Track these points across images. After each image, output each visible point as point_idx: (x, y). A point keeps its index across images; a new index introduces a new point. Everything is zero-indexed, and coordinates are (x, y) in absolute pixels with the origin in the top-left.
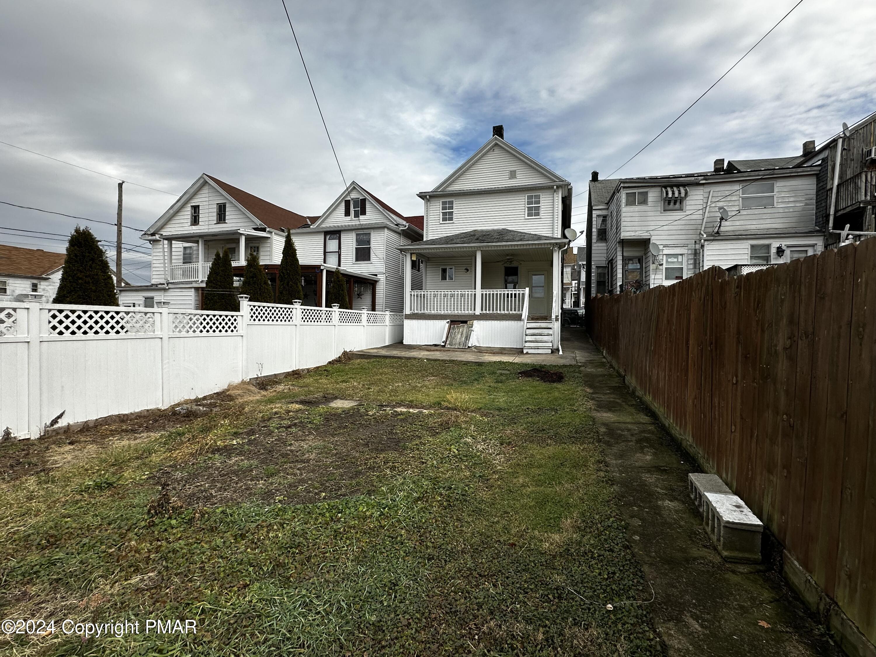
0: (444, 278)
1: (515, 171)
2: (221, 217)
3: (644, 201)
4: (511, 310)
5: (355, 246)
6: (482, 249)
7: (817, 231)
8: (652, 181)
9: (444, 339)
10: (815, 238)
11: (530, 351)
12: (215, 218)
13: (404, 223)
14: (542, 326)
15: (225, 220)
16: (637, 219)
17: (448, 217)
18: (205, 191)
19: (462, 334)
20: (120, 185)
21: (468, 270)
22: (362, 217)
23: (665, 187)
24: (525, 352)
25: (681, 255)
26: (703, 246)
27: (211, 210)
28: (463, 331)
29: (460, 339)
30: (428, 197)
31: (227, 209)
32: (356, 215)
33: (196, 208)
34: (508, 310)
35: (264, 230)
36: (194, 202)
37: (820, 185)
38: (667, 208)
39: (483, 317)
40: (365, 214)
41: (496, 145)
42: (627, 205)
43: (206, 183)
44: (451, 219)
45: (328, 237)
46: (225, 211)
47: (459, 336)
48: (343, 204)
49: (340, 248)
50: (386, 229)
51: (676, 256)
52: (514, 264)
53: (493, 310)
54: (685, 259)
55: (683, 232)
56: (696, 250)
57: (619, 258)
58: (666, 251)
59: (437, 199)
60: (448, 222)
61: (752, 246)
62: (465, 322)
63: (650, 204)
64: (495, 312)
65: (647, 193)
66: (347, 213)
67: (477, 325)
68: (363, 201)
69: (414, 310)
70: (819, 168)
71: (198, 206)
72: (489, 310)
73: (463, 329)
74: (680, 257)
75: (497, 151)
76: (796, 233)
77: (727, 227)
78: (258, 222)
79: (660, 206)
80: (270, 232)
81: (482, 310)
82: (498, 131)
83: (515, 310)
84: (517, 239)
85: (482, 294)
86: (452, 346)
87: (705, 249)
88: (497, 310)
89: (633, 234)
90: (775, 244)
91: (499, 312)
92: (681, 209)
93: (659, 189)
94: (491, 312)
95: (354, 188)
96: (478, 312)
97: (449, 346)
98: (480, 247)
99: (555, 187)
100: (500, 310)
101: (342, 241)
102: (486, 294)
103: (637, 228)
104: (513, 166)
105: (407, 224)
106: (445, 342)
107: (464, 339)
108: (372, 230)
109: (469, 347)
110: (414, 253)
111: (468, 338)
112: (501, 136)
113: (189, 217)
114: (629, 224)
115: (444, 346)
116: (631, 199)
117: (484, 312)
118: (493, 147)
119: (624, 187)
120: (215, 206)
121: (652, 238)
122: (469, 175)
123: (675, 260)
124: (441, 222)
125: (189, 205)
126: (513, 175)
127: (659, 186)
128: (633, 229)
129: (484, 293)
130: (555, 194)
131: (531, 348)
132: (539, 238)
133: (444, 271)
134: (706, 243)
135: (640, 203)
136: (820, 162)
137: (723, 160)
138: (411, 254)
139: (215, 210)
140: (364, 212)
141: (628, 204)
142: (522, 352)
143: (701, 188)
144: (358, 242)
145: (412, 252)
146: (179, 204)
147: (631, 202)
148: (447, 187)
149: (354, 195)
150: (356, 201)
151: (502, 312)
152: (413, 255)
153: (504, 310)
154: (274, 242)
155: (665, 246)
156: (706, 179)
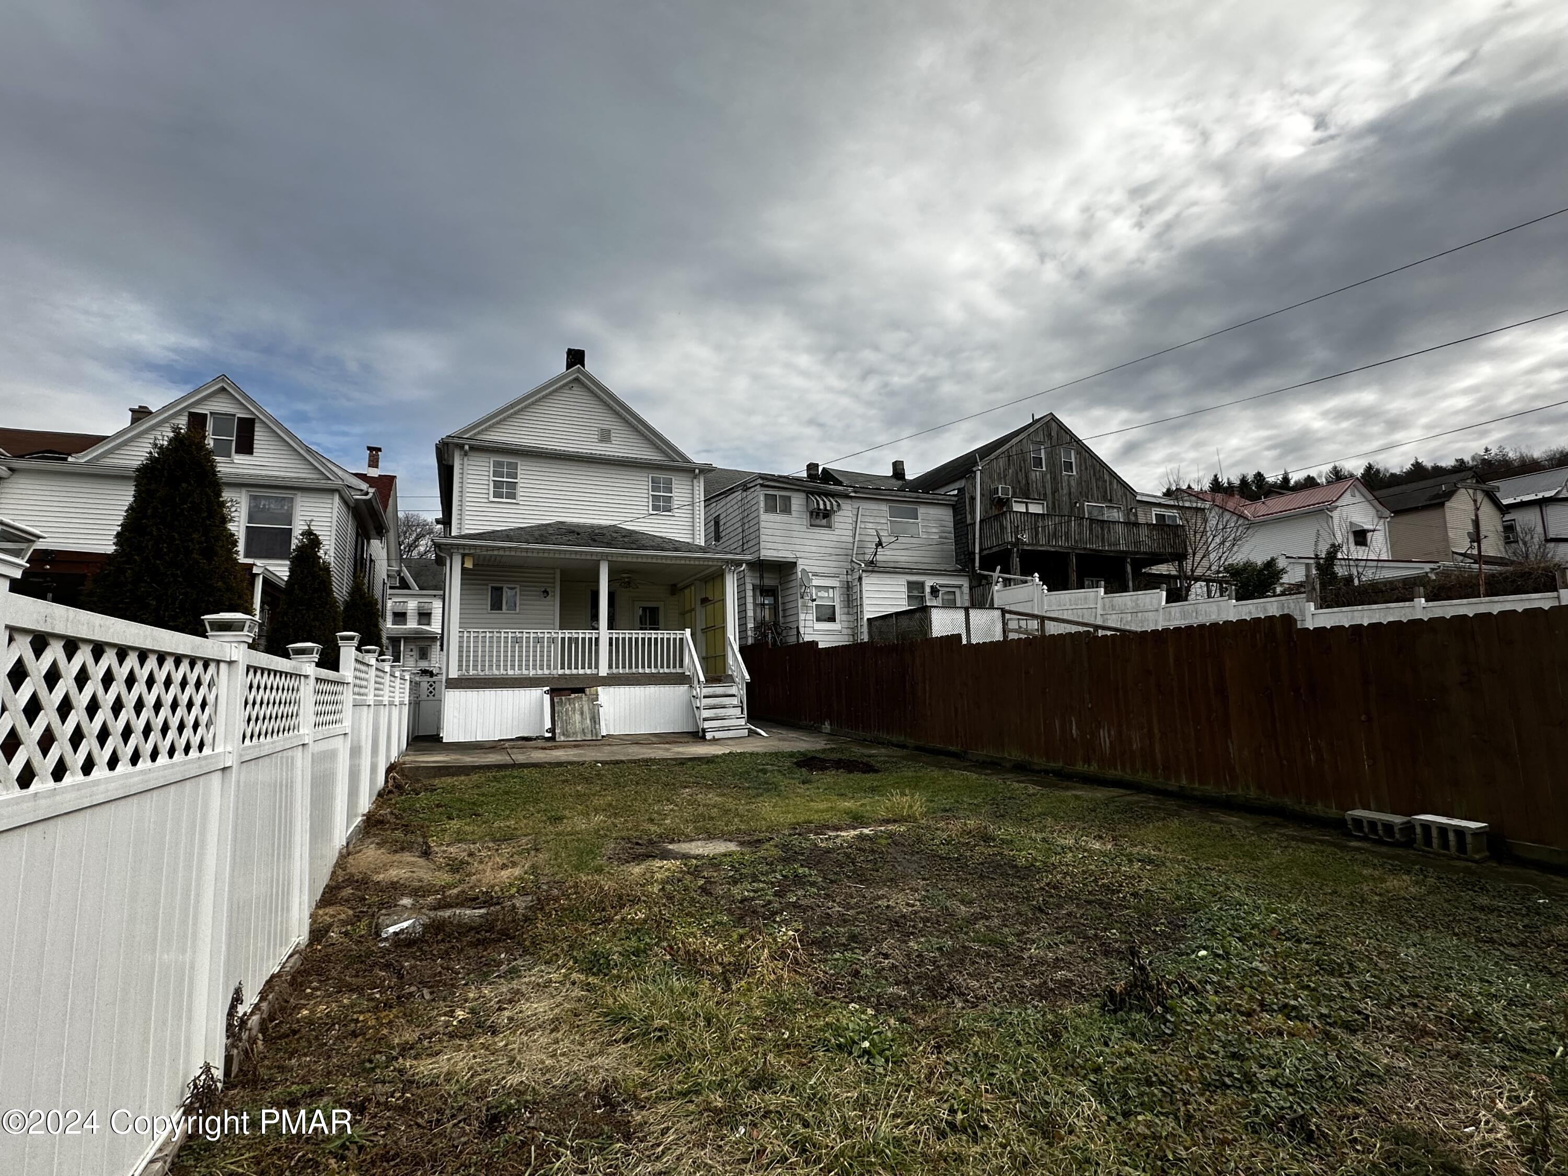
0: (496, 605)
1: (607, 431)
3: (787, 509)
4: (662, 667)
5: (244, 523)
6: (610, 558)
7: (960, 571)
8: (798, 483)
9: (548, 725)
10: (960, 578)
11: (718, 735)
13: (364, 486)
14: (717, 693)
16: (778, 533)
17: (505, 491)
19: (582, 713)
21: (547, 593)
22: (239, 458)
23: (813, 494)
24: (708, 738)
25: (833, 588)
26: (860, 579)
28: (582, 708)
29: (582, 722)
30: (467, 447)
32: (222, 451)
34: (656, 667)
37: (959, 517)
38: (813, 523)
39: (612, 681)
40: (254, 454)
44: (512, 496)
47: (577, 717)
48: (183, 420)
50: (337, 497)
51: (826, 588)
53: (630, 667)
54: (837, 592)
55: (834, 558)
56: (848, 582)
57: (749, 587)
58: (816, 582)
59: (483, 455)
60: (504, 500)
61: (909, 583)
62: (581, 691)
63: (793, 513)
64: (634, 670)
65: (790, 498)
67: (605, 695)
68: (247, 424)
69: (467, 671)
70: (956, 499)
72: (624, 667)
73: (580, 703)
74: (831, 591)
75: (577, 390)
76: (945, 570)
77: (883, 556)
79: (805, 520)
81: (610, 667)
82: (577, 358)
83: (668, 667)
85: (611, 639)
86: (568, 736)
87: (864, 582)
88: (637, 667)
89: (775, 554)
90: (929, 582)
91: (640, 670)
92: (829, 526)
93: (804, 495)
94: (627, 670)
95: (223, 390)
96: (604, 671)
97: (562, 738)
98: (607, 554)
99: (697, 471)
100: (643, 667)
102: (617, 639)
103: (780, 546)
104: (609, 422)
105: (372, 490)
106: (552, 730)
107: (588, 721)
108: (299, 494)
109: (603, 736)
110: (468, 555)
111: (595, 719)
114: (770, 539)
115: (553, 739)
116: (771, 503)
117: (615, 671)
118: (570, 382)
119: (764, 487)
121: (800, 562)
123: (826, 595)
124: (492, 499)
126: (604, 435)
127: (804, 491)
128: (776, 546)
129: (614, 636)
130: (695, 481)
131: (719, 730)
132: (676, 546)
133: (498, 593)
134: (864, 575)
135: (783, 511)
136: (956, 492)
137: (817, 465)
138: (464, 556)
140: (245, 448)
141: (767, 510)
142: (704, 737)
143: (849, 501)
144: (254, 514)
145: (467, 551)
147: (771, 508)
148: (479, 433)
149: (220, 406)
150: (223, 418)
151: (647, 671)
152: (466, 559)
153: (650, 667)
155: (815, 574)
156: (855, 492)
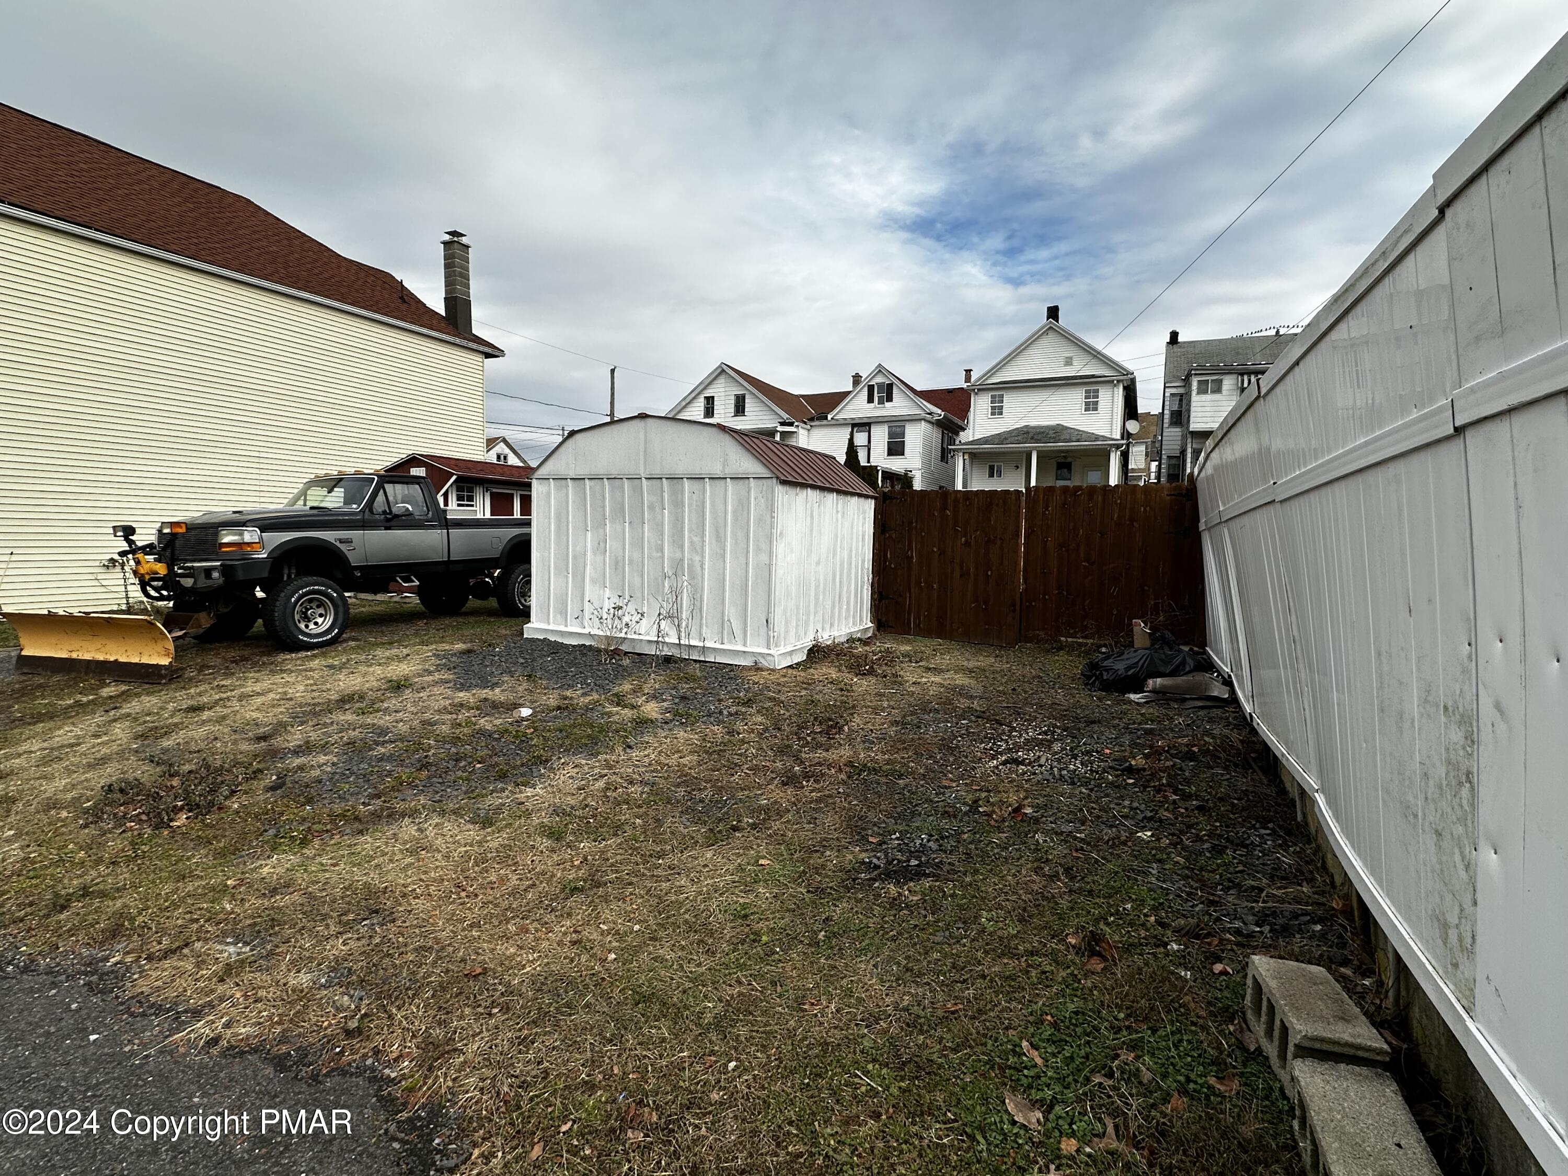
0: (991, 475)
1: (1071, 358)
2: (740, 409)
3: (1218, 390)
5: (887, 440)
6: (1038, 449)
8: (1227, 368)
12: (733, 410)
13: (940, 411)
15: (743, 412)
16: (1208, 409)
17: (997, 411)
18: (722, 380)
20: (613, 371)
21: (1017, 467)
22: (887, 404)
23: (1242, 374)
27: (728, 402)
30: (976, 390)
31: (747, 401)
32: (881, 402)
33: (710, 400)
35: (791, 424)
36: (708, 393)
40: (891, 400)
41: (1051, 328)
42: (1198, 393)
43: (723, 371)
44: (1001, 413)
45: (855, 429)
46: (744, 402)
48: (866, 389)
49: (869, 442)
52: (1069, 460)
57: (1189, 450)
59: (985, 392)
60: (997, 417)
63: (1224, 392)
65: (1221, 381)
66: (870, 400)
68: (890, 387)
71: (713, 397)
75: (1051, 334)
78: (785, 416)
79: (1236, 394)
80: (797, 426)
82: (1053, 313)
84: (1074, 439)
89: (1204, 425)
93: (1235, 376)
95: (880, 371)
98: (1036, 447)
99: (1115, 382)
101: (872, 434)
103: (1208, 419)
104: (1068, 351)
105: (943, 413)
108: (905, 424)
112: (1056, 318)
113: (702, 409)
114: (1200, 414)
116: (1204, 387)
118: (1047, 331)
119: (1196, 374)
120: (733, 397)
122: (1020, 361)
124: (990, 417)
125: (703, 396)
126: (1069, 362)
127: (1235, 373)
128: (1205, 420)
130: (1116, 388)
132: (1097, 438)
133: (991, 468)
135: (1213, 392)
138: (964, 454)
139: (733, 402)
140: (890, 399)
141: (1200, 392)
144: (891, 435)
145: (964, 451)
146: (693, 395)
147: (1202, 390)
148: (995, 376)
149: (879, 379)
150: (880, 385)
154: (801, 436)
